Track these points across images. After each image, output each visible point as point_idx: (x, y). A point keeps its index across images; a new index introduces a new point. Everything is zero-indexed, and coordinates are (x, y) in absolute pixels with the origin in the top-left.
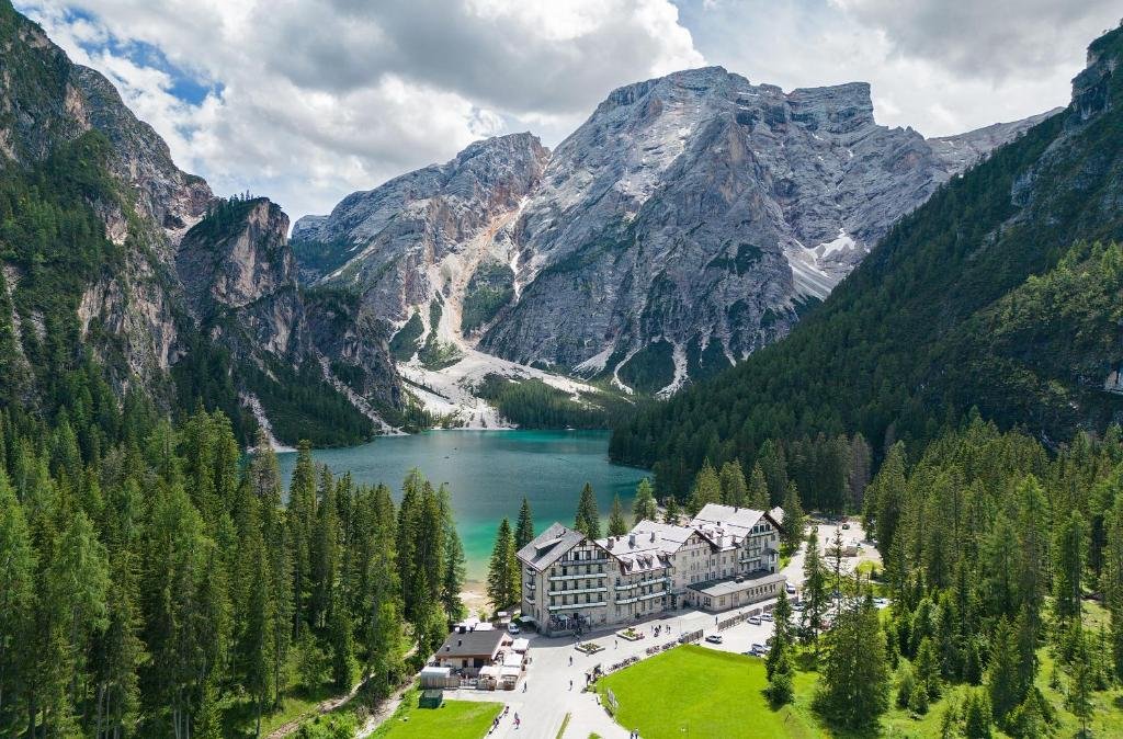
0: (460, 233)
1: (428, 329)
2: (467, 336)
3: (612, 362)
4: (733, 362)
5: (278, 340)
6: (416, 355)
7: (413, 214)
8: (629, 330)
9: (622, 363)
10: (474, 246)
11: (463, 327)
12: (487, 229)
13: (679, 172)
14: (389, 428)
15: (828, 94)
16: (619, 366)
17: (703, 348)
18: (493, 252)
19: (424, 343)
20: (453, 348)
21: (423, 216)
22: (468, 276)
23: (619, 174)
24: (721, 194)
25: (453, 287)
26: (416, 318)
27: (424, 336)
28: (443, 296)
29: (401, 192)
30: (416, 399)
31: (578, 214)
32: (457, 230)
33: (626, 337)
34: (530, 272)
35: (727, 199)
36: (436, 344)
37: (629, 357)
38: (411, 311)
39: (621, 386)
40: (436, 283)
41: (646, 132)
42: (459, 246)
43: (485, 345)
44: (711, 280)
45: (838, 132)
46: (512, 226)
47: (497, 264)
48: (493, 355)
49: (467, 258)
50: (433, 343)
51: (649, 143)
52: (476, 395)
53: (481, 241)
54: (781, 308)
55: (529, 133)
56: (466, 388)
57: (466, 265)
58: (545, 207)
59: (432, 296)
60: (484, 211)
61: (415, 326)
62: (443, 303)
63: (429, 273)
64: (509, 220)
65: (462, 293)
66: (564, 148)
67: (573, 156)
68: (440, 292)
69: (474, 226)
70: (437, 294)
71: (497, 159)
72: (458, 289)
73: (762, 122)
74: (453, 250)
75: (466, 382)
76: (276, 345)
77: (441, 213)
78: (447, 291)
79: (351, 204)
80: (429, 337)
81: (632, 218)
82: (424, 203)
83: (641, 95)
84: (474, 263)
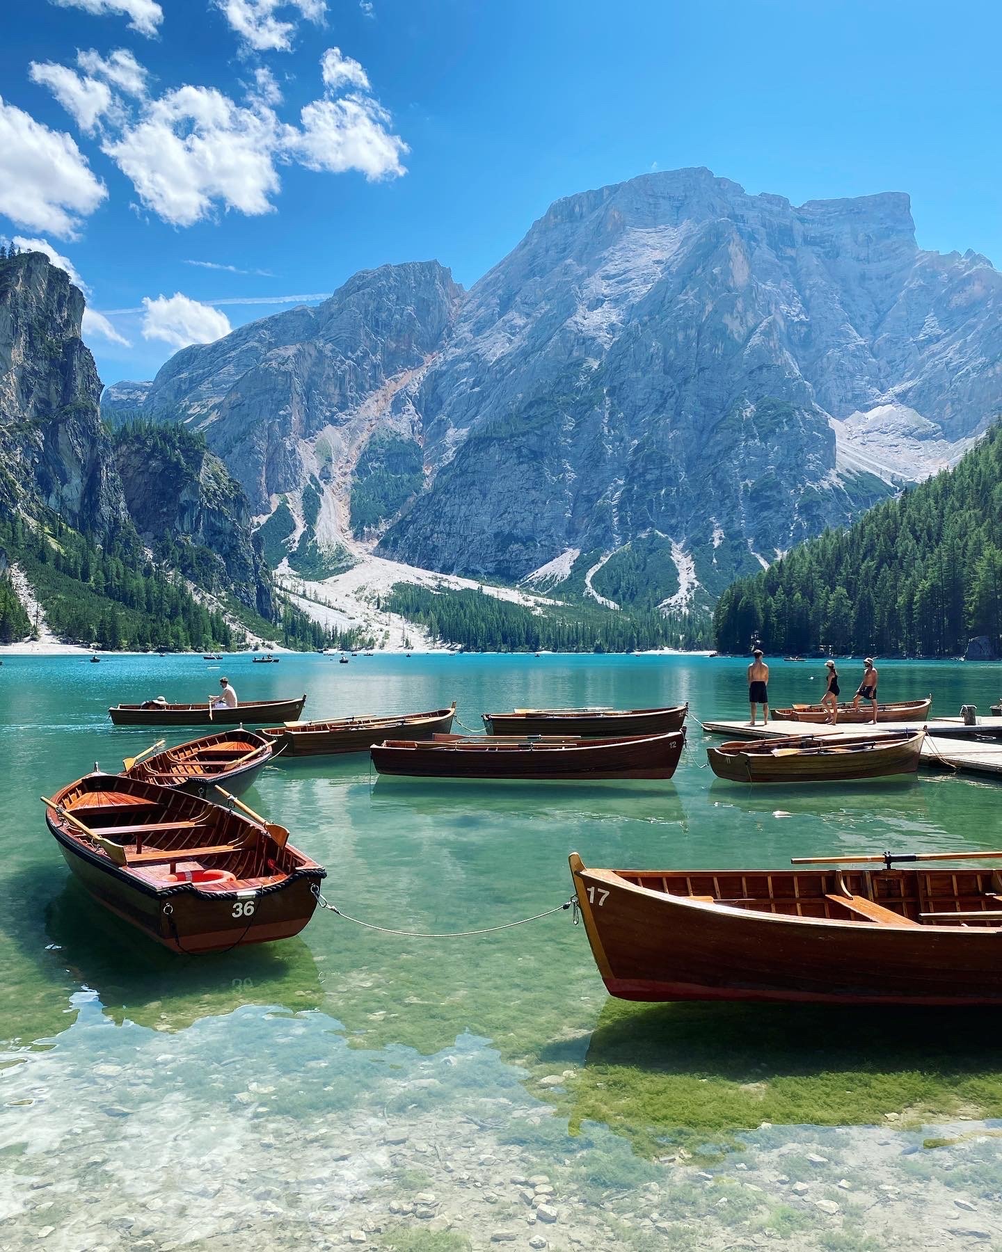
0: (343, 395)
1: (301, 529)
2: (359, 536)
3: (580, 567)
4: (766, 566)
5: (66, 491)
6: (285, 561)
7: (274, 364)
8: (604, 521)
9: (597, 567)
10: (363, 415)
11: (352, 524)
12: (380, 393)
13: (658, 303)
14: (259, 640)
15: (852, 209)
16: (591, 573)
17: (717, 543)
18: (390, 422)
19: (297, 545)
20: (341, 551)
21: (290, 367)
22: (355, 455)
23: (570, 310)
24: (726, 326)
25: (335, 470)
26: (283, 512)
27: (297, 535)
28: (322, 483)
29: (256, 344)
30: (296, 609)
31: (513, 367)
32: (337, 391)
33: (598, 531)
34: (445, 450)
35: (736, 336)
36: (315, 547)
37: (605, 560)
38: (275, 501)
39: (600, 599)
40: (311, 464)
41: (605, 254)
42: (342, 415)
43: (388, 548)
44: (720, 448)
45: (868, 260)
46: (414, 389)
47: (398, 439)
48: (400, 561)
49: (353, 431)
50: (309, 544)
51: (611, 269)
52: (384, 610)
53: (373, 407)
54: (826, 485)
55: (436, 262)
56: (366, 599)
57: (352, 441)
58: (463, 361)
59: (305, 482)
60: (375, 366)
61: (283, 521)
62: (322, 492)
63: (299, 450)
64: (412, 380)
65: (349, 479)
66: (486, 286)
67: (500, 292)
68: (317, 476)
69: (361, 388)
70: (312, 478)
71: (393, 297)
72: (342, 474)
73: (764, 245)
74: (334, 421)
75: (366, 593)
76: (62, 500)
77: (315, 365)
78: (326, 476)
79: (183, 363)
80: (304, 536)
81: (596, 367)
82: (291, 351)
83: (593, 208)
84: (364, 437)
